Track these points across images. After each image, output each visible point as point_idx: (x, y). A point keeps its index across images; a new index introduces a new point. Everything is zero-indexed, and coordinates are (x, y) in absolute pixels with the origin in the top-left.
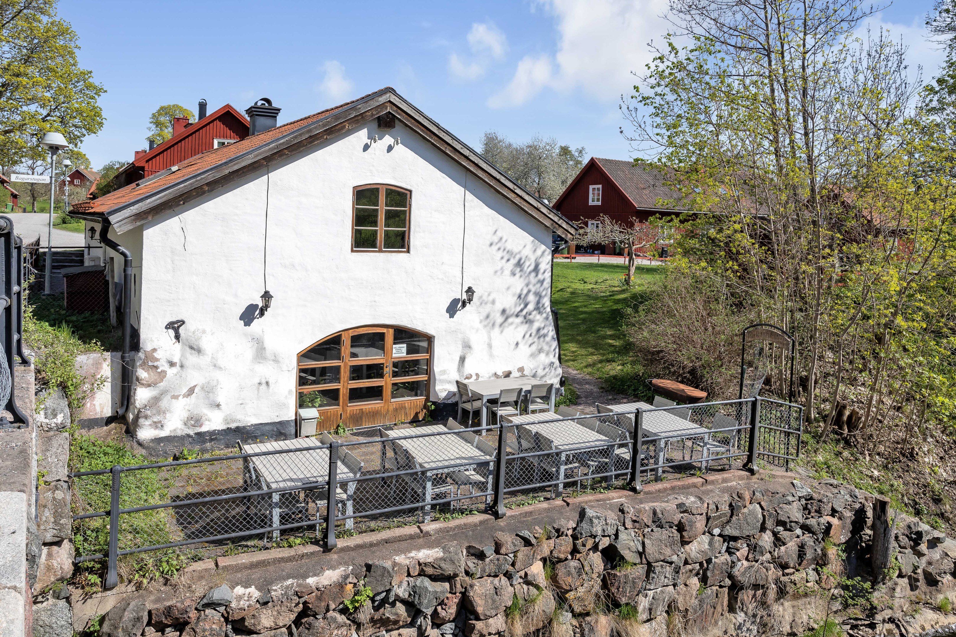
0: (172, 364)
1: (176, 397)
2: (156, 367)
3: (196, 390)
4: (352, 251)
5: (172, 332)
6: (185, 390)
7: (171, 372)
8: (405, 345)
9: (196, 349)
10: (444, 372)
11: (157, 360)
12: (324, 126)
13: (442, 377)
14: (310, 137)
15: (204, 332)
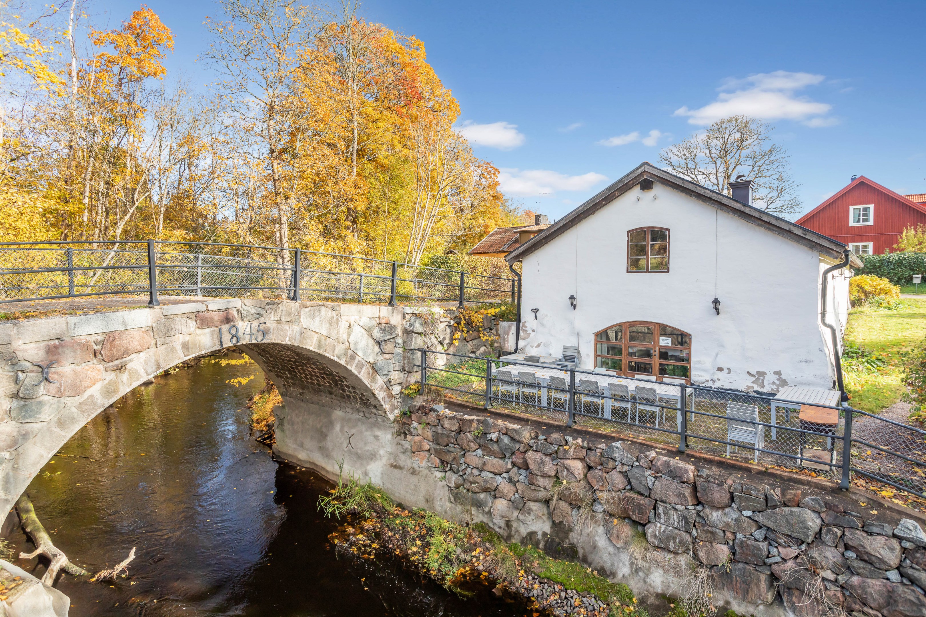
0: (533, 331)
1: (532, 347)
2: (526, 331)
3: (542, 345)
4: (628, 272)
5: (534, 314)
6: (536, 344)
7: (532, 334)
8: (670, 339)
9: (543, 325)
10: (699, 362)
11: (526, 327)
12: (602, 196)
13: (697, 366)
14: (594, 205)
15: (547, 315)
